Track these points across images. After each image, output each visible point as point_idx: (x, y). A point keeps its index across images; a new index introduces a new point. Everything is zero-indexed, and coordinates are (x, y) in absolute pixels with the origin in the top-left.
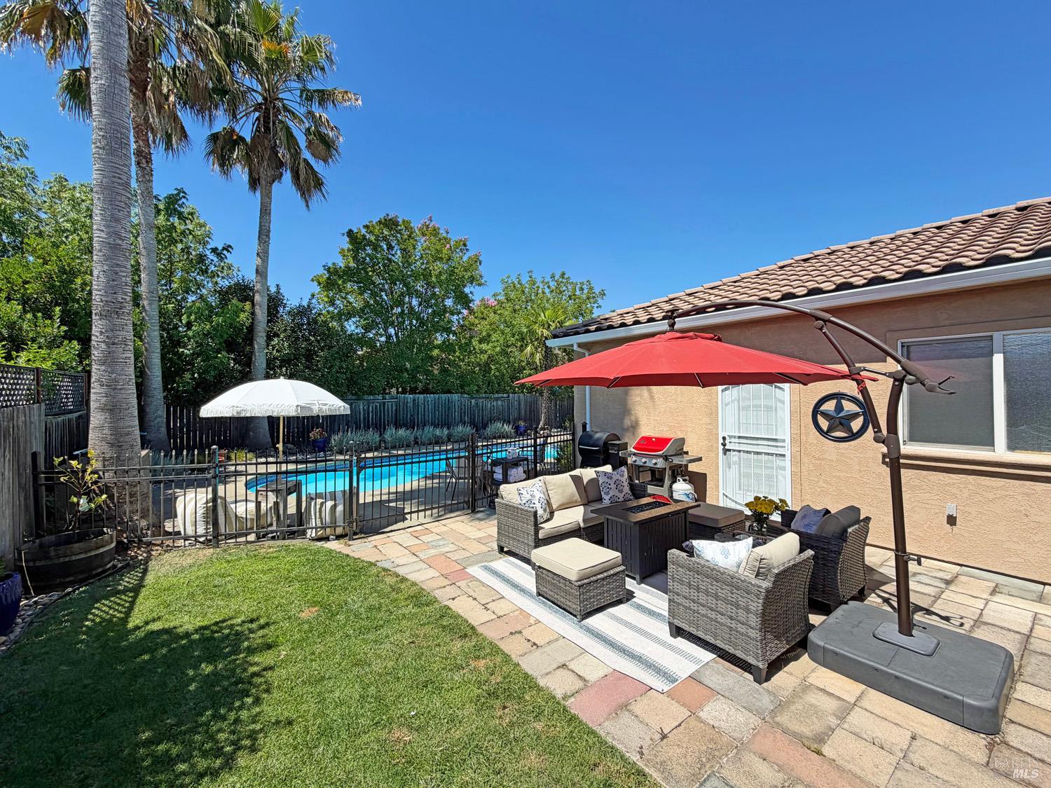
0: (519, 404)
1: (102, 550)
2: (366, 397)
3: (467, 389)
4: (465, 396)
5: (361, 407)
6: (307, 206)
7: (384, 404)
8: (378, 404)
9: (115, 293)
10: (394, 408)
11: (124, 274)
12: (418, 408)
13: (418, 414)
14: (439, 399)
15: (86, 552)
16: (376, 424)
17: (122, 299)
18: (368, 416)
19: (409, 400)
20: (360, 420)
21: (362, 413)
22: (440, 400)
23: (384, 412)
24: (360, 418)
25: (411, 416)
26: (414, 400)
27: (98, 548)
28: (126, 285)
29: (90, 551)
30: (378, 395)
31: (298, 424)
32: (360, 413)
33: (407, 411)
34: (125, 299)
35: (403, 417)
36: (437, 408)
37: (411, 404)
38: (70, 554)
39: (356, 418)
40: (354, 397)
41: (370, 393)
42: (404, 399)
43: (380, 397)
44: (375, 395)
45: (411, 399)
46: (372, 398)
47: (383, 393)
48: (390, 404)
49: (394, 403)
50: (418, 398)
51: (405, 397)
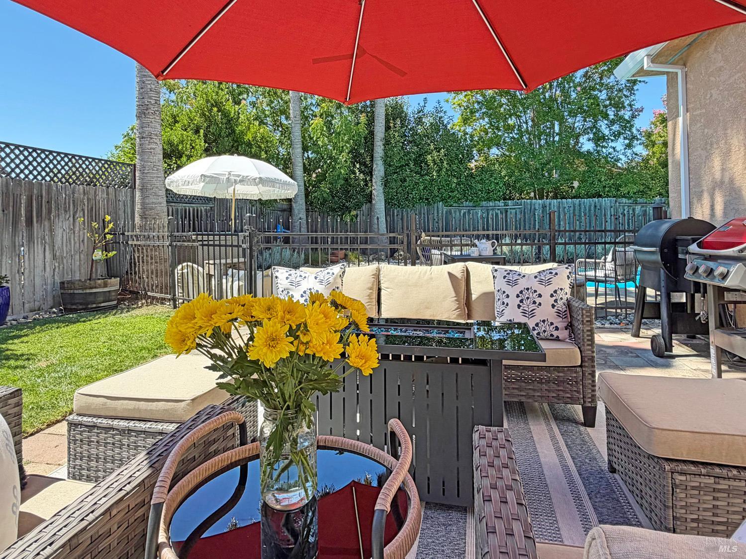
1: (94, 290)
2: (484, 203)
3: (624, 190)
4: (624, 200)
7: (506, 212)
8: (499, 212)
9: (143, 98)
10: (519, 216)
11: (149, 82)
14: (580, 205)
15: (83, 289)
17: (148, 102)
19: (537, 207)
22: (583, 206)
23: (506, 221)
26: (544, 207)
27: (91, 288)
28: (151, 91)
29: (86, 289)
30: (499, 201)
32: (478, 221)
34: (150, 102)
37: (538, 212)
38: (73, 288)
41: (488, 199)
42: (531, 205)
43: (501, 203)
44: (495, 200)
45: (539, 205)
46: (491, 204)
47: (505, 199)
48: (514, 211)
49: (518, 211)
50: (550, 204)
51: (531, 203)
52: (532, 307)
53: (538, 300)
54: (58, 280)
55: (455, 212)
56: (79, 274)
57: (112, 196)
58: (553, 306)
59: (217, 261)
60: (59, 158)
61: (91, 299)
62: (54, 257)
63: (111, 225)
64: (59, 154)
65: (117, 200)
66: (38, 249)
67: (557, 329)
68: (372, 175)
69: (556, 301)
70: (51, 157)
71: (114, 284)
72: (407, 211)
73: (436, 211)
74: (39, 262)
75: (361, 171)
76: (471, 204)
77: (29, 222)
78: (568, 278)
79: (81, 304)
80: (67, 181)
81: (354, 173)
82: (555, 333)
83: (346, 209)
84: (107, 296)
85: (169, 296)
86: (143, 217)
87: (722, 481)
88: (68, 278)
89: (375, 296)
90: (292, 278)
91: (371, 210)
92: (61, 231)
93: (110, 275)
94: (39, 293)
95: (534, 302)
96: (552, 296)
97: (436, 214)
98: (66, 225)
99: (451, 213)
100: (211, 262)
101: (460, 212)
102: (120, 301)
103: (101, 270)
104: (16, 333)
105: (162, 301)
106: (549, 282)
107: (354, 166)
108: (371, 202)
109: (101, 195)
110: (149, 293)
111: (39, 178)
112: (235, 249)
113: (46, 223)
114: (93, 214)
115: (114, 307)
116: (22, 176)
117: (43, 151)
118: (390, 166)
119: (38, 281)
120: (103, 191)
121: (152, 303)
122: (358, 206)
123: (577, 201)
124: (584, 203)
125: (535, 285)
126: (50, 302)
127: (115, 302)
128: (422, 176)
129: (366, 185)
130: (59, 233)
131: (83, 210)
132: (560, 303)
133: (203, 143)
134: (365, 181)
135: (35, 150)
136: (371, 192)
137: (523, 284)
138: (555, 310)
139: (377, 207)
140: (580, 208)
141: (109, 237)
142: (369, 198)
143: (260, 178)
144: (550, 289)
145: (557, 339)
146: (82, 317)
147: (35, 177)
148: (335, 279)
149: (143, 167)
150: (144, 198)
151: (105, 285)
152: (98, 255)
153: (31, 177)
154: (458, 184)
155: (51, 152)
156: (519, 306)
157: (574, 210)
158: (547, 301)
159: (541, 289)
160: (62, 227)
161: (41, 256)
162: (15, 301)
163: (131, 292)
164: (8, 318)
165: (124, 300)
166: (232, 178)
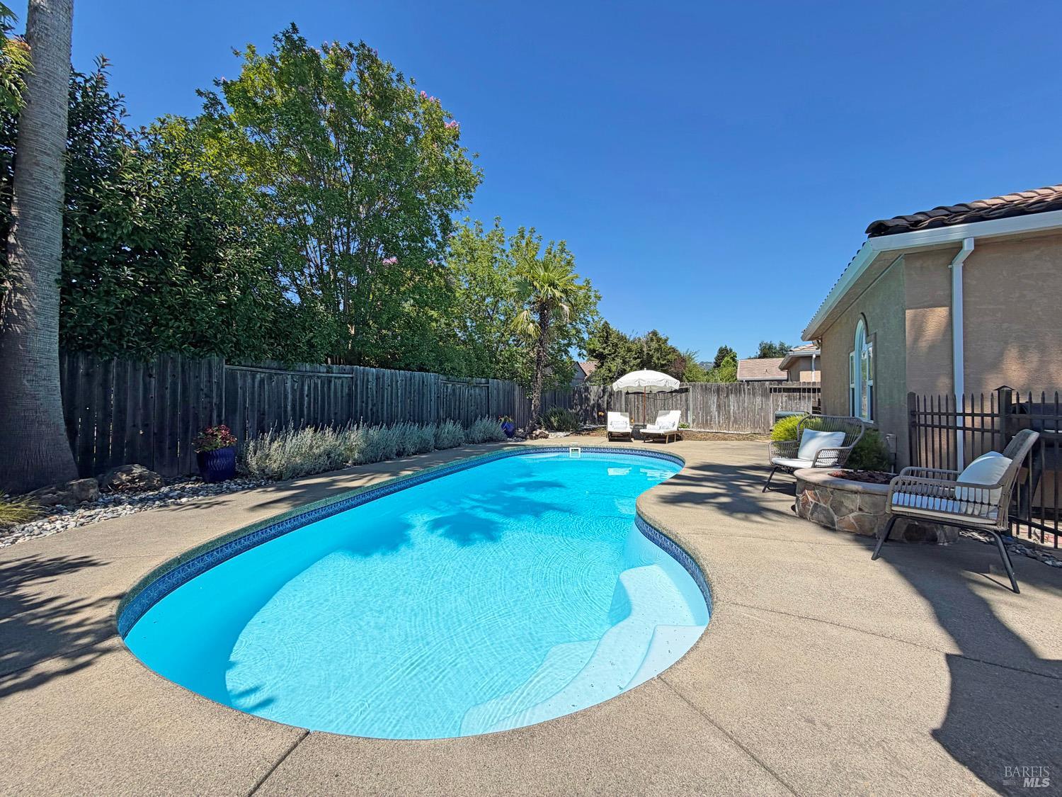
0: (498, 394)
5: (289, 385)
7: (329, 382)
8: (320, 381)
12: (383, 391)
13: (382, 403)
14: (410, 379)
16: (316, 419)
18: (302, 404)
19: (371, 378)
20: (286, 411)
21: (290, 397)
22: (412, 381)
23: (329, 397)
24: (286, 407)
25: (373, 405)
26: (378, 378)
32: (286, 397)
33: (367, 397)
35: (362, 406)
36: (408, 394)
37: (372, 385)
39: (279, 407)
40: (275, 364)
43: (323, 368)
46: (307, 367)
48: (340, 381)
101: (253, 379)
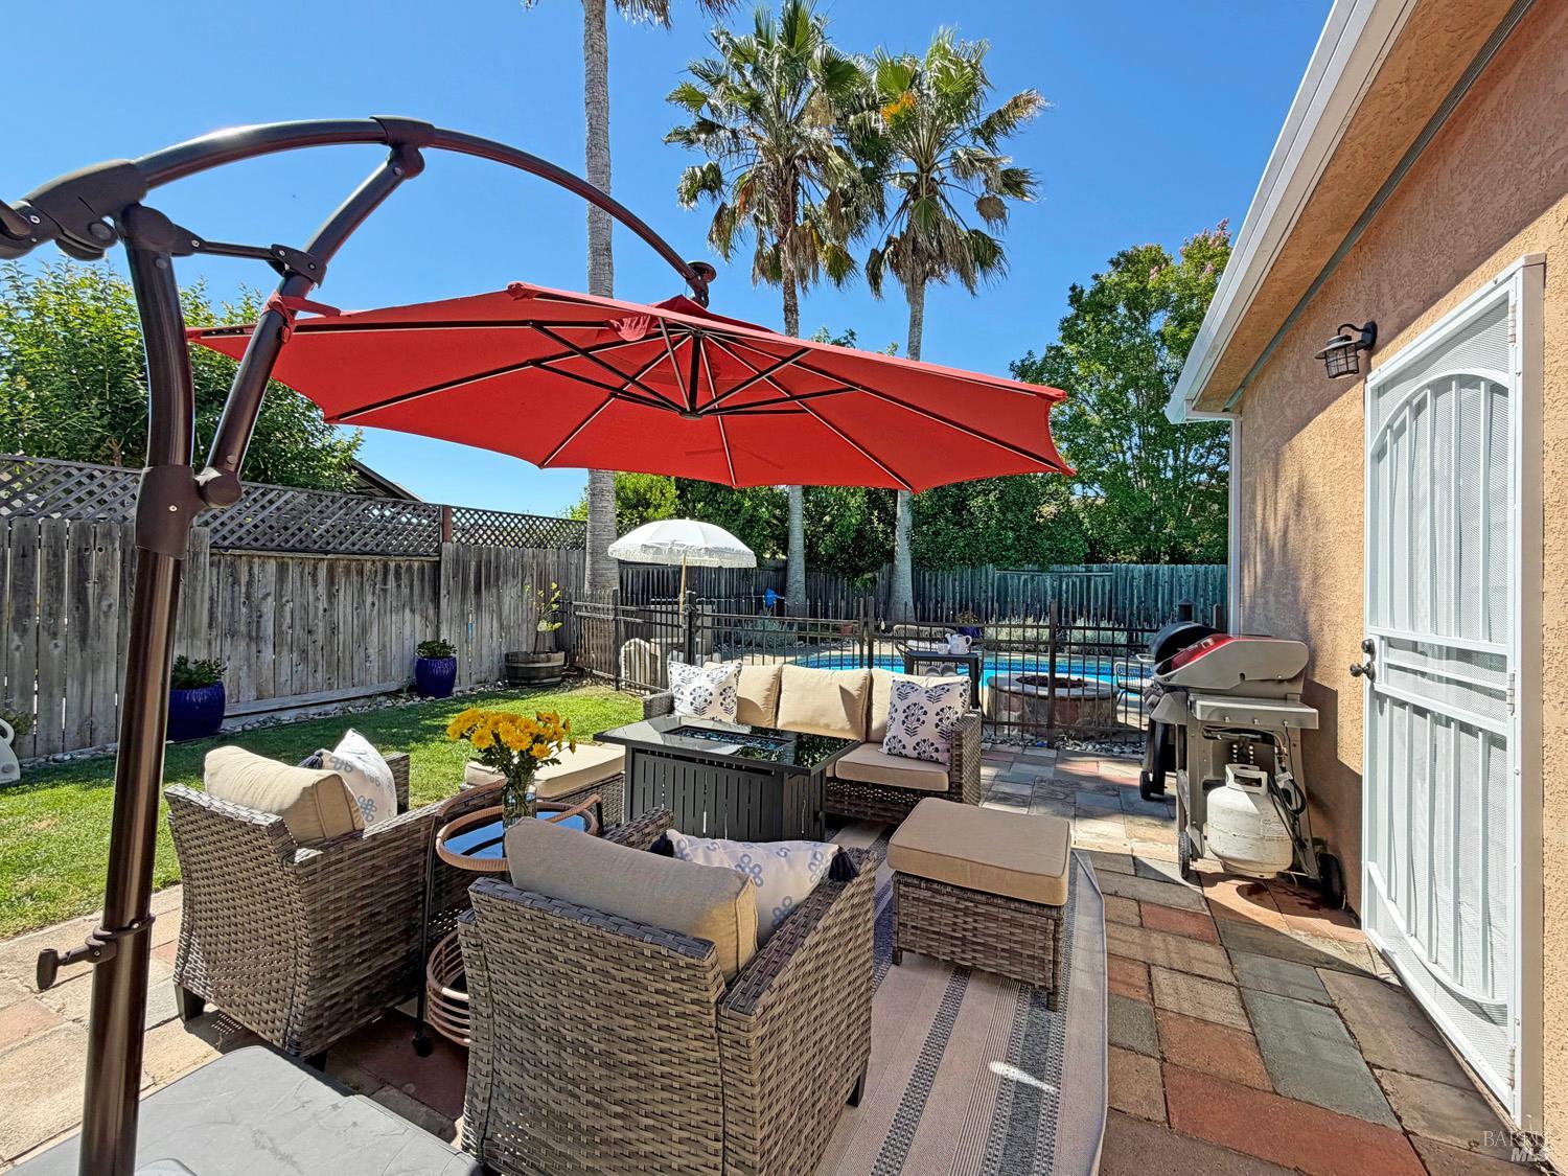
1: (538, 665)
2: (1055, 567)
5: (1048, 584)
6: (973, 293)
7: (1089, 579)
8: (1078, 580)
10: (1108, 587)
13: (1156, 600)
14: (1206, 574)
15: (527, 663)
19: (1136, 575)
22: (1210, 576)
23: (1089, 593)
26: (1148, 574)
29: (530, 662)
30: (1078, 564)
31: (954, 603)
32: (1046, 593)
36: (1201, 592)
37: (1139, 582)
38: (517, 660)
41: (1062, 562)
42: (1127, 572)
43: (1081, 568)
44: (1072, 563)
45: (1140, 571)
46: (1066, 568)
47: (1087, 562)
48: (1100, 580)
49: (1107, 579)
50: (1157, 571)
51: (1127, 568)
52: (916, 724)
53: (922, 718)
54: (504, 649)
55: (1012, 578)
56: (525, 647)
57: (563, 559)
58: (937, 726)
59: (664, 640)
60: (509, 520)
61: (534, 674)
62: (501, 626)
63: (557, 594)
64: (509, 515)
65: (568, 563)
66: (486, 617)
67: (937, 750)
68: (894, 527)
69: (941, 720)
70: (501, 519)
71: (559, 659)
72: (942, 575)
73: (984, 576)
74: (487, 632)
75: (880, 520)
76: (1036, 567)
77: (478, 591)
78: (961, 695)
79: (524, 679)
80: (517, 544)
81: (871, 522)
82: (935, 755)
83: (857, 572)
84: (550, 672)
85: (612, 676)
86: (593, 585)
87: (937, 896)
88: (514, 649)
89: (773, 698)
90: (685, 675)
91: (892, 571)
92: (508, 598)
93: (559, 648)
94: (486, 664)
95: (918, 720)
96: (937, 714)
97: (983, 580)
98: (514, 591)
99: (1005, 579)
100: (658, 640)
101: (1019, 579)
102: (564, 678)
103: (549, 642)
104: (458, 706)
105: (608, 681)
106: (938, 699)
107: (872, 514)
108: (893, 561)
109: (551, 558)
110: (594, 672)
111: (489, 542)
112: (675, 629)
113: (494, 590)
114: (542, 582)
115: (557, 685)
116: (472, 541)
117: (493, 513)
118: (918, 513)
119: (485, 652)
120: (553, 553)
121: (597, 684)
122: (876, 566)
123: (1201, 568)
124: (1213, 571)
125: (923, 700)
126: (496, 674)
127: (559, 679)
128: (964, 527)
129: (886, 539)
130: (507, 600)
131: (532, 575)
132: (946, 722)
133: (674, 491)
134: (884, 532)
135: (485, 512)
136: (893, 547)
137: (913, 698)
138: (938, 730)
139: (900, 568)
140: (1207, 579)
141: (555, 606)
142: (890, 555)
143: (706, 549)
144: (938, 706)
145: (937, 762)
146: (522, 693)
147: (485, 541)
148: (727, 678)
149: (593, 527)
150: (593, 563)
151: (549, 660)
152: (543, 626)
153: (480, 541)
154: (1018, 539)
155: (501, 514)
156: (904, 722)
157: (1197, 580)
158: (932, 719)
159: (928, 706)
160: (509, 594)
161: (488, 625)
162: (462, 671)
163: (578, 669)
164: (455, 689)
165: (568, 676)
166: (675, 548)
